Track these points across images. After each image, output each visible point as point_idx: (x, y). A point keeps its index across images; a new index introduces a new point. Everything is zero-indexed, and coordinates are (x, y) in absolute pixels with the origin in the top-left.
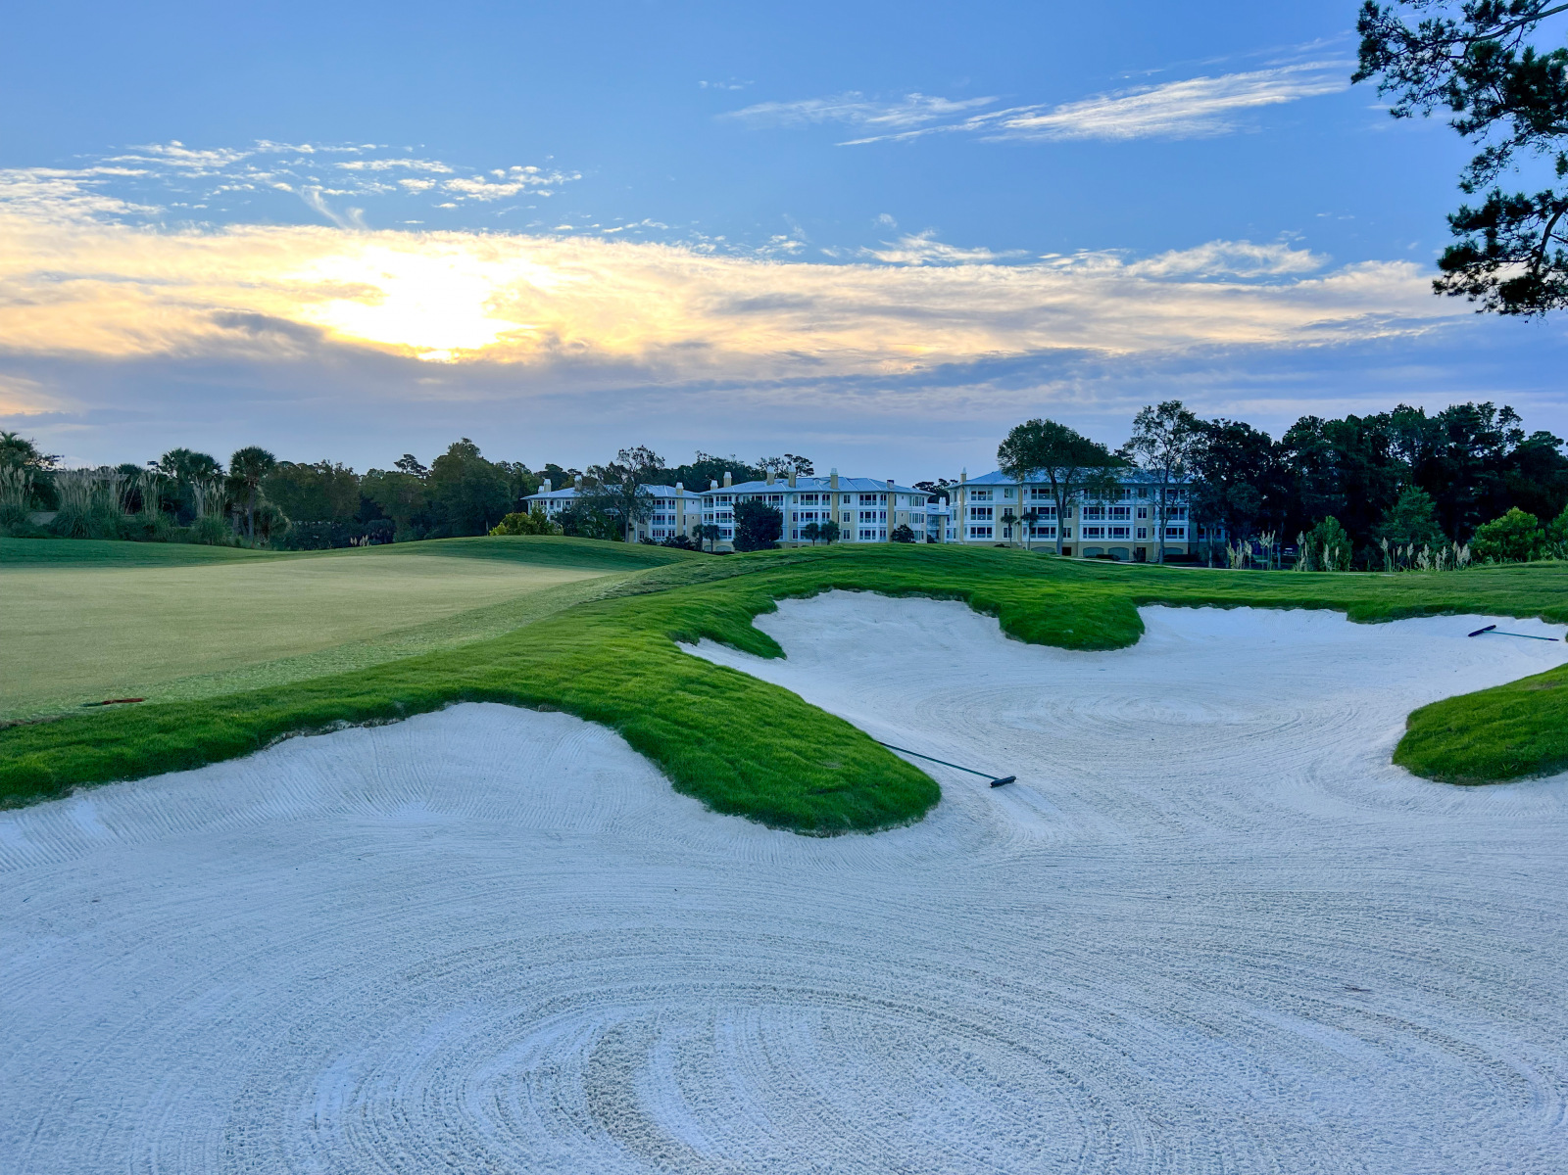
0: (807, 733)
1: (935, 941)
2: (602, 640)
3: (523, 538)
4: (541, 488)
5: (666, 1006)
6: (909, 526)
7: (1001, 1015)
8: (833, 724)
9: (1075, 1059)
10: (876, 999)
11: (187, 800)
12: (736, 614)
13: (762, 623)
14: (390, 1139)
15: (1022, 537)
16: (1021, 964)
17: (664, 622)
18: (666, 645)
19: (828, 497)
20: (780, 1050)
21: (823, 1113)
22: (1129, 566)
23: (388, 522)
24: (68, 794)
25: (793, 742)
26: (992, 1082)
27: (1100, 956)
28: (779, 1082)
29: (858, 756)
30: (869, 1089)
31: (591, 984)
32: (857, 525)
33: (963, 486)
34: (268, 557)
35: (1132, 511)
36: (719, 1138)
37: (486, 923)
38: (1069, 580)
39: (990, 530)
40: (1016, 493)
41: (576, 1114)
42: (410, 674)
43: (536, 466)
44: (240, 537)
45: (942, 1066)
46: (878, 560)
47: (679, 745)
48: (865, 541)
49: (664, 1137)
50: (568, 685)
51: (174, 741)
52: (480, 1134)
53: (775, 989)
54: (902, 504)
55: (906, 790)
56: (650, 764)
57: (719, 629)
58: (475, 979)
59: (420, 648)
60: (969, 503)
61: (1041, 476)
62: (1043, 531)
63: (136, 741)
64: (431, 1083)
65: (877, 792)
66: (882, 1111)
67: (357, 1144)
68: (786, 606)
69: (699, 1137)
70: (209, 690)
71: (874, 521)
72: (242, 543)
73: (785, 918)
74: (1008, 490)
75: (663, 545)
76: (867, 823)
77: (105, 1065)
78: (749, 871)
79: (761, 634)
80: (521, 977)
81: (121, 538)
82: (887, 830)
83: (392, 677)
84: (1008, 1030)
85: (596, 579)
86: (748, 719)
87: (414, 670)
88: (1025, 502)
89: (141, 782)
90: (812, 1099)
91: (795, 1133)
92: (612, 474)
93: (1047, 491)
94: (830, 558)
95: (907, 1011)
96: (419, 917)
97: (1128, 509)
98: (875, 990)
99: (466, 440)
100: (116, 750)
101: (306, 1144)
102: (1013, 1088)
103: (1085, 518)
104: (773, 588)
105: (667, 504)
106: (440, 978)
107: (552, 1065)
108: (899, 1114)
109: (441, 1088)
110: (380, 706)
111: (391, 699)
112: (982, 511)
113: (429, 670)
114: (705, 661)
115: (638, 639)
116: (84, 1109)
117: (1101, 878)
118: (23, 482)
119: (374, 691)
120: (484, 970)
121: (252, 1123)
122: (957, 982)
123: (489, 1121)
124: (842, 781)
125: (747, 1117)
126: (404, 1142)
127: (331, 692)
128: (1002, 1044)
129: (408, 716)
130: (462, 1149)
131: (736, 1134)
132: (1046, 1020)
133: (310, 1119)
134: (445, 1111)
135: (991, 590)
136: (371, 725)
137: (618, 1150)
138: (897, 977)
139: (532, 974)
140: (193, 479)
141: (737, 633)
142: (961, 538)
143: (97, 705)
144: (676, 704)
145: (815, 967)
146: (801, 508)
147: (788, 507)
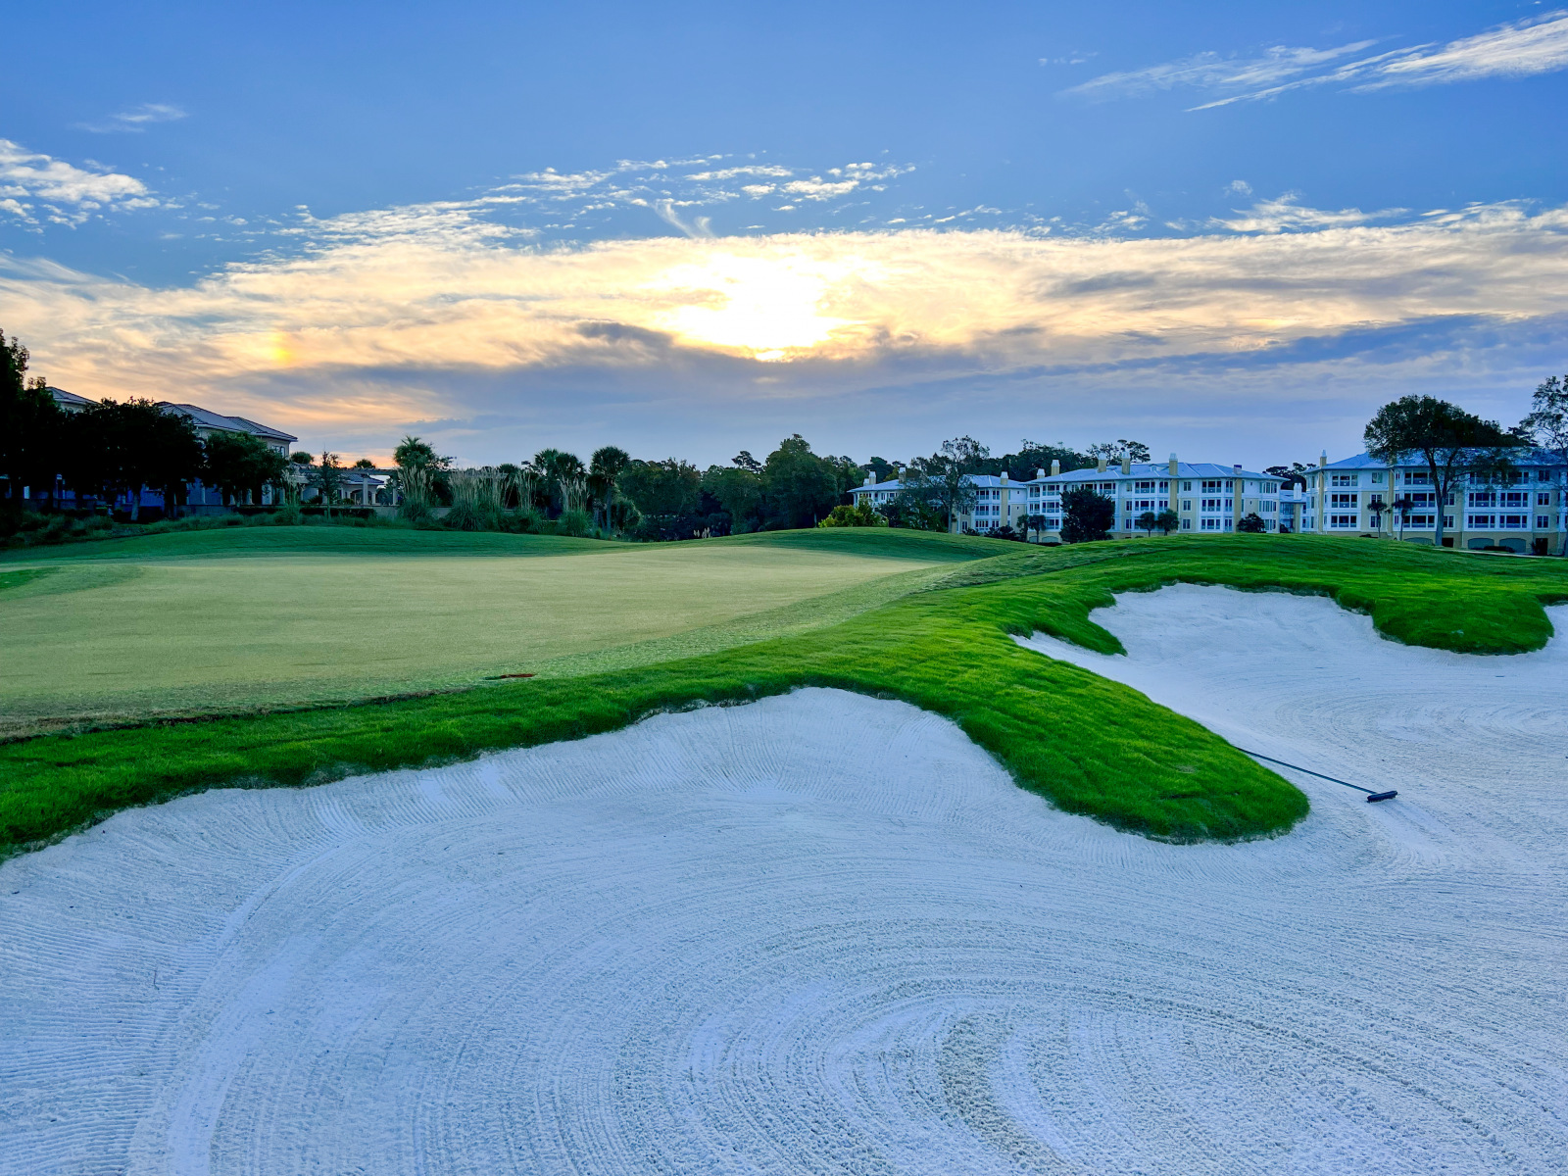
0: (1157, 735)
1: (1309, 963)
2: (935, 630)
3: (851, 529)
4: (866, 481)
5: (1017, 1002)
6: (1259, 514)
7: (1390, 1051)
8: (1183, 725)
9: (1484, 1109)
10: (1244, 1018)
11: (571, 768)
12: (1071, 607)
13: (1099, 617)
14: (758, 1100)
15: (1392, 526)
16: (1412, 997)
17: (996, 614)
18: (1000, 638)
19: (1166, 484)
20: (1140, 1061)
21: (1190, 1132)
22: (1526, 559)
23: (726, 515)
24: (476, 757)
25: (1141, 743)
26: (1385, 1123)
27: (1510, 998)
28: (1140, 1093)
29: (1216, 762)
30: (1241, 1113)
31: (940, 971)
32: (1198, 514)
33: (1323, 471)
34: (624, 547)
35: (1529, 497)
36: (1079, 1143)
37: (836, 902)
38: (1457, 575)
39: (1354, 519)
40: (1386, 478)
41: (932, 1099)
42: (759, 658)
43: (861, 460)
44: (600, 530)
45: (1324, 1098)
46: (1229, 552)
47: (1019, 740)
48: (1207, 531)
49: (1022, 1134)
50: (906, 674)
51: (561, 714)
52: (841, 1106)
53: (1131, 997)
54: (1251, 491)
55: (1269, 800)
56: (988, 756)
57: (1053, 622)
58: (829, 956)
59: (766, 634)
60: (1329, 489)
61: (1417, 459)
62: (1419, 520)
63: (529, 712)
64: (793, 1052)
65: (1238, 800)
66: (1257, 1138)
67: (730, 1100)
68: (1126, 600)
69: (1058, 1139)
70: (584, 669)
71: (1218, 510)
72: (601, 534)
73: (1139, 925)
74: (1377, 475)
75: (987, 536)
76: (1226, 832)
77: (513, 1001)
78: (1098, 874)
79: (1098, 629)
80: (872, 958)
81: (502, 530)
82: (1249, 841)
83: (743, 660)
84: (1400, 1068)
85: (924, 570)
86: (1092, 717)
87: (762, 654)
88: (1396, 488)
89: (535, 749)
90: (1178, 1115)
91: (1161, 1149)
92: (935, 465)
93: (1425, 475)
94: (1174, 549)
95: (1280, 1035)
96: (774, 890)
97: (1525, 496)
98: (1242, 1008)
99: (796, 436)
100: (515, 719)
101: (684, 1095)
102: (1410, 1132)
103: (1471, 505)
104: (1111, 581)
105: (991, 494)
106: (796, 951)
107: (906, 1048)
108: (1277, 1144)
109: (801, 1057)
110: (734, 687)
111: (743, 681)
112: (1344, 498)
113: (775, 655)
114: (1042, 655)
115: (971, 631)
116: (498, 1039)
117: (1507, 911)
118: (425, 481)
119: (728, 673)
120: (837, 948)
121: (637, 1069)
122: (1337, 1010)
123: (849, 1095)
124: (1198, 787)
125: (1107, 1124)
126: (772, 1104)
127: (690, 672)
128: (1393, 1082)
129: (759, 698)
130: (825, 1119)
131: (1097, 1141)
132: (1446, 1062)
133: (686, 1071)
134: (807, 1080)
135: (1363, 584)
136: (726, 705)
137: (976, 1141)
138: (1266, 998)
139: (882, 956)
140: (560, 478)
141: (1070, 627)
142: (1321, 528)
143: (496, 678)
144: (1014, 698)
145: (1173, 979)
146: (1136, 496)
147: (1119, 496)
